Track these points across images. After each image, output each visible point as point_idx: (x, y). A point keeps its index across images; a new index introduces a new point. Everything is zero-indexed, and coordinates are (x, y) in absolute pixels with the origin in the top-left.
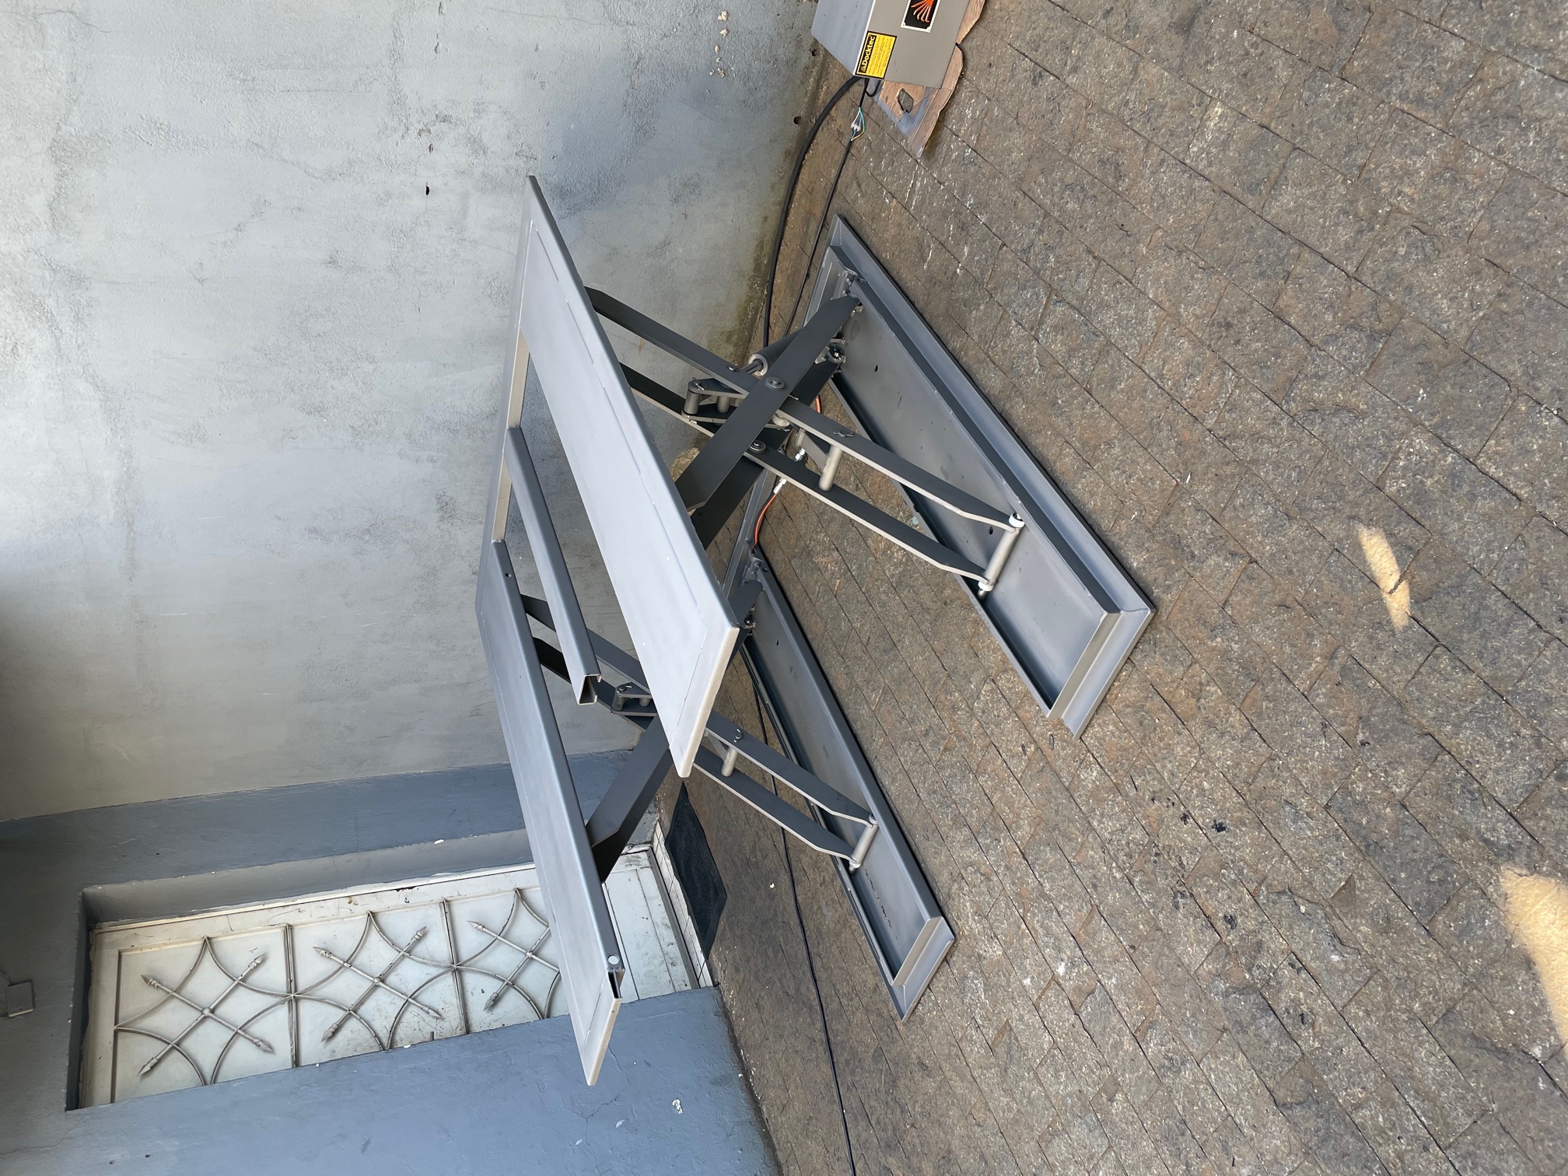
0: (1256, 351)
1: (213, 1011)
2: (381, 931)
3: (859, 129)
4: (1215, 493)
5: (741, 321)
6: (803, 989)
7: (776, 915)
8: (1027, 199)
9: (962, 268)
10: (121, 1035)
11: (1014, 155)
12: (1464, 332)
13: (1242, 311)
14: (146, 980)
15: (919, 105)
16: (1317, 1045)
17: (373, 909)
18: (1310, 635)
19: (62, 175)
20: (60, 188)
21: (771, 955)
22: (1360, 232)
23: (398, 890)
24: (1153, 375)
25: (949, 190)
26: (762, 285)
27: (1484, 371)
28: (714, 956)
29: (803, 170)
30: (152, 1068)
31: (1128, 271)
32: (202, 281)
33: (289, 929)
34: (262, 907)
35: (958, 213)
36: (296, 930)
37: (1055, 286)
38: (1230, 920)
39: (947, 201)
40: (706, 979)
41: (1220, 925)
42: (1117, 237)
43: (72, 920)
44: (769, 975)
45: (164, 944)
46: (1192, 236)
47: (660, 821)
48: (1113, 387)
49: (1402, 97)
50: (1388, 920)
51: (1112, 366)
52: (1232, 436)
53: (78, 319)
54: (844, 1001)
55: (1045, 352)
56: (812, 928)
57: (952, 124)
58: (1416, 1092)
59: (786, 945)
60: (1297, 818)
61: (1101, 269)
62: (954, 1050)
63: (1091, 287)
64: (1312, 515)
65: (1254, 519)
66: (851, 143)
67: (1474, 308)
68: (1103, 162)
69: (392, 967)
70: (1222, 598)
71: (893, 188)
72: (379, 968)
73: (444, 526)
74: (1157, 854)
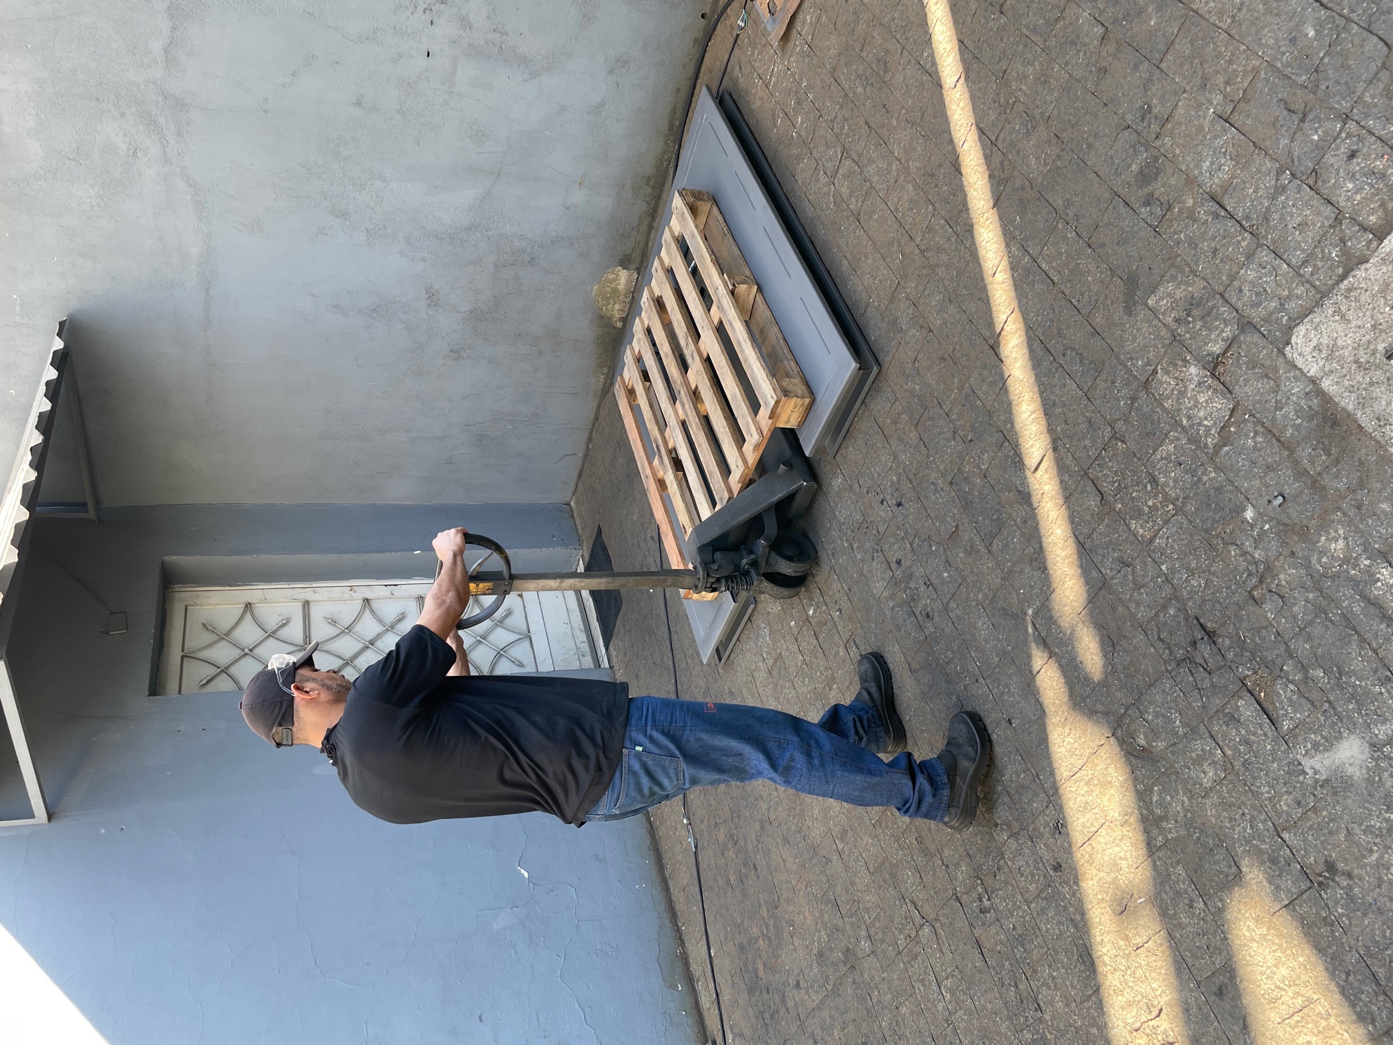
0: (944, 192)
1: (251, 650)
2: (372, 611)
3: (743, 25)
4: (916, 287)
5: (658, 169)
6: (665, 659)
7: (652, 610)
8: (836, 84)
9: (797, 132)
10: (186, 660)
11: (831, 51)
12: (1040, 179)
13: (940, 165)
14: (204, 625)
15: (780, 10)
16: (933, 630)
17: (368, 597)
18: (953, 376)
19: (174, 28)
20: (173, 38)
21: (647, 639)
22: (1000, 114)
23: (386, 586)
24: (892, 208)
25: (793, 75)
26: (674, 142)
27: (1046, 204)
28: (611, 648)
29: (707, 54)
30: (208, 682)
31: (885, 137)
32: (266, 112)
33: (306, 604)
34: (287, 586)
35: (797, 92)
36: (311, 604)
37: (847, 147)
38: (899, 562)
39: (792, 82)
40: (606, 664)
41: (894, 566)
42: (882, 113)
43: (155, 576)
44: (645, 653)
45: (218, 604)
46: (919, 114)
47: (582, 556)
48: (871, 218)
49: (1027, 27)
50: (972, 547)
51: (872, 203)
52: (927, 249)
53: (179, 134)
54: (689, 661)
55: (838, 194)
56: (673, 614)
57: (798, 26)
58: (976, 648)
59: (657, 629)
60: (936, 491)
61: (871, 136)
62: (750, 679)
63: (865, 147)
64: (961, 298)
65: (933, 303)
66: (738, 35)
67: (1046, 165)
68: (878, 60)
69: (379, 636)
70: (914, 356)
71: (760, 71)
72: (370, 635)
73: (431, 312)
74: (867, 528)
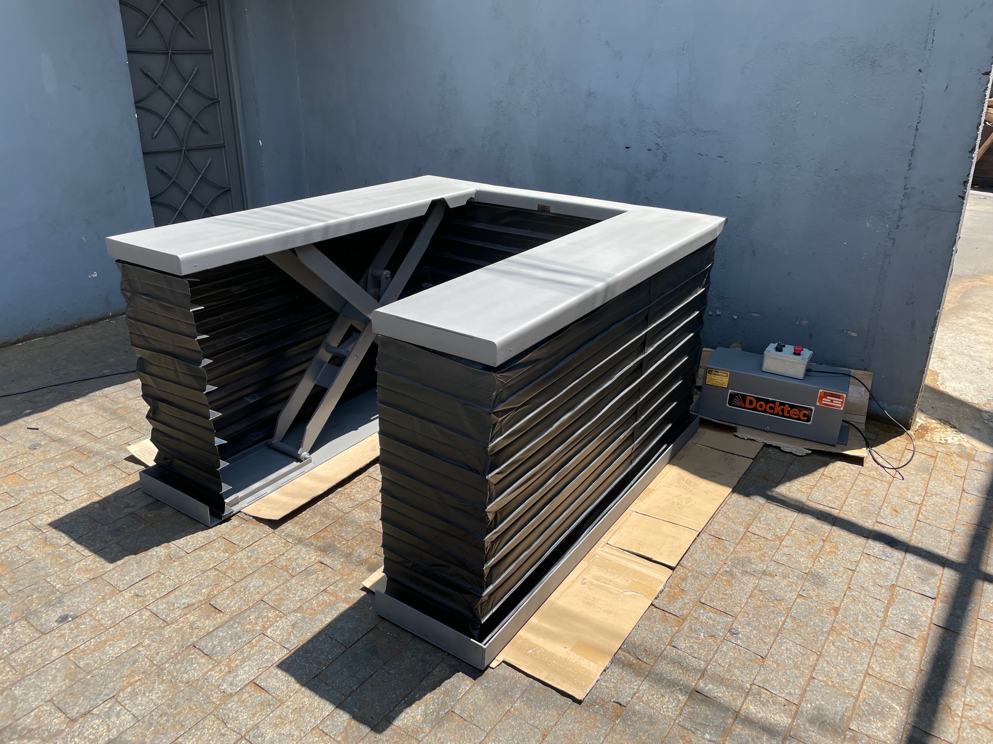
32: (580, 21)
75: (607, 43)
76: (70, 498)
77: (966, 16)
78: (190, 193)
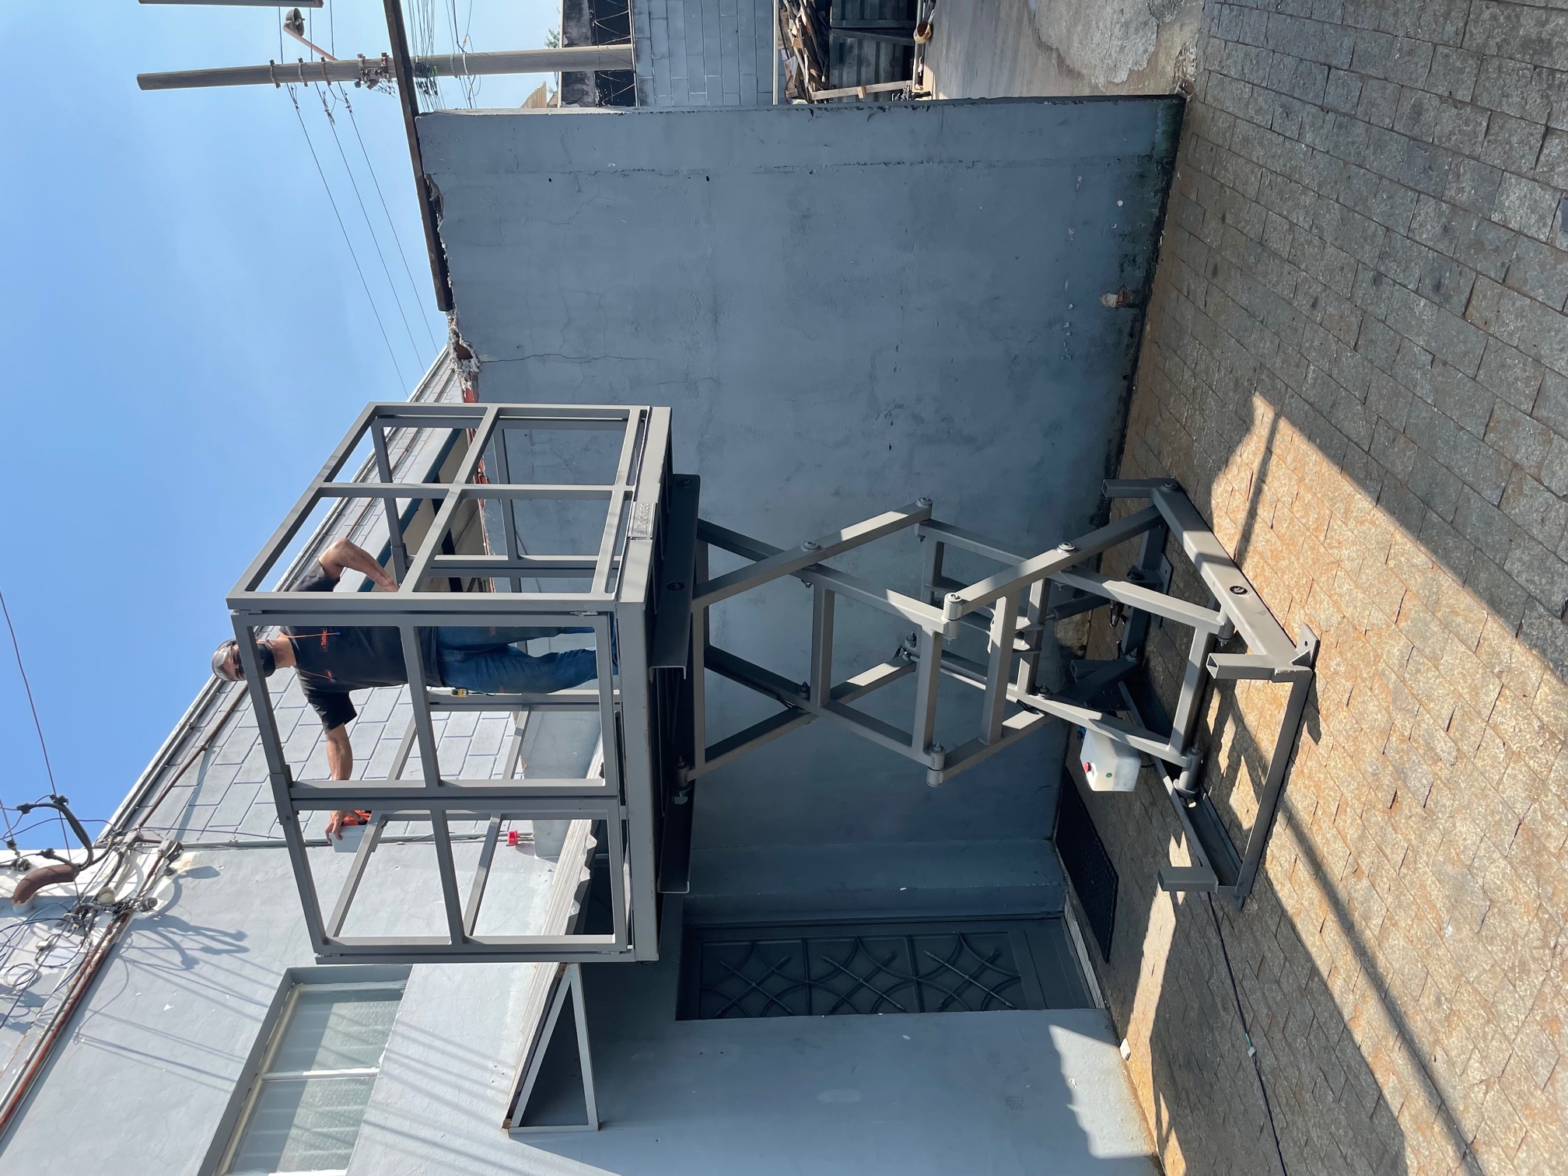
1: (758, 985)
2: (865, 950)
10: (704, 992)
30: (722, 1013)
33: (804, 942)
36: (809, 942)
69: (872, 974)
75: (787, 480)
76: (1311, 1014)
77: (762, 141)
78: (967, 977)
